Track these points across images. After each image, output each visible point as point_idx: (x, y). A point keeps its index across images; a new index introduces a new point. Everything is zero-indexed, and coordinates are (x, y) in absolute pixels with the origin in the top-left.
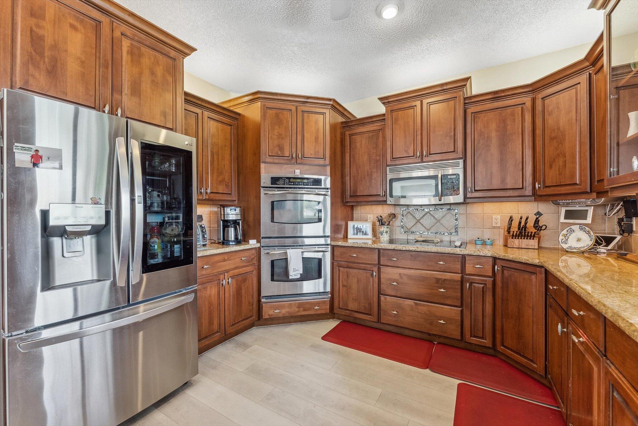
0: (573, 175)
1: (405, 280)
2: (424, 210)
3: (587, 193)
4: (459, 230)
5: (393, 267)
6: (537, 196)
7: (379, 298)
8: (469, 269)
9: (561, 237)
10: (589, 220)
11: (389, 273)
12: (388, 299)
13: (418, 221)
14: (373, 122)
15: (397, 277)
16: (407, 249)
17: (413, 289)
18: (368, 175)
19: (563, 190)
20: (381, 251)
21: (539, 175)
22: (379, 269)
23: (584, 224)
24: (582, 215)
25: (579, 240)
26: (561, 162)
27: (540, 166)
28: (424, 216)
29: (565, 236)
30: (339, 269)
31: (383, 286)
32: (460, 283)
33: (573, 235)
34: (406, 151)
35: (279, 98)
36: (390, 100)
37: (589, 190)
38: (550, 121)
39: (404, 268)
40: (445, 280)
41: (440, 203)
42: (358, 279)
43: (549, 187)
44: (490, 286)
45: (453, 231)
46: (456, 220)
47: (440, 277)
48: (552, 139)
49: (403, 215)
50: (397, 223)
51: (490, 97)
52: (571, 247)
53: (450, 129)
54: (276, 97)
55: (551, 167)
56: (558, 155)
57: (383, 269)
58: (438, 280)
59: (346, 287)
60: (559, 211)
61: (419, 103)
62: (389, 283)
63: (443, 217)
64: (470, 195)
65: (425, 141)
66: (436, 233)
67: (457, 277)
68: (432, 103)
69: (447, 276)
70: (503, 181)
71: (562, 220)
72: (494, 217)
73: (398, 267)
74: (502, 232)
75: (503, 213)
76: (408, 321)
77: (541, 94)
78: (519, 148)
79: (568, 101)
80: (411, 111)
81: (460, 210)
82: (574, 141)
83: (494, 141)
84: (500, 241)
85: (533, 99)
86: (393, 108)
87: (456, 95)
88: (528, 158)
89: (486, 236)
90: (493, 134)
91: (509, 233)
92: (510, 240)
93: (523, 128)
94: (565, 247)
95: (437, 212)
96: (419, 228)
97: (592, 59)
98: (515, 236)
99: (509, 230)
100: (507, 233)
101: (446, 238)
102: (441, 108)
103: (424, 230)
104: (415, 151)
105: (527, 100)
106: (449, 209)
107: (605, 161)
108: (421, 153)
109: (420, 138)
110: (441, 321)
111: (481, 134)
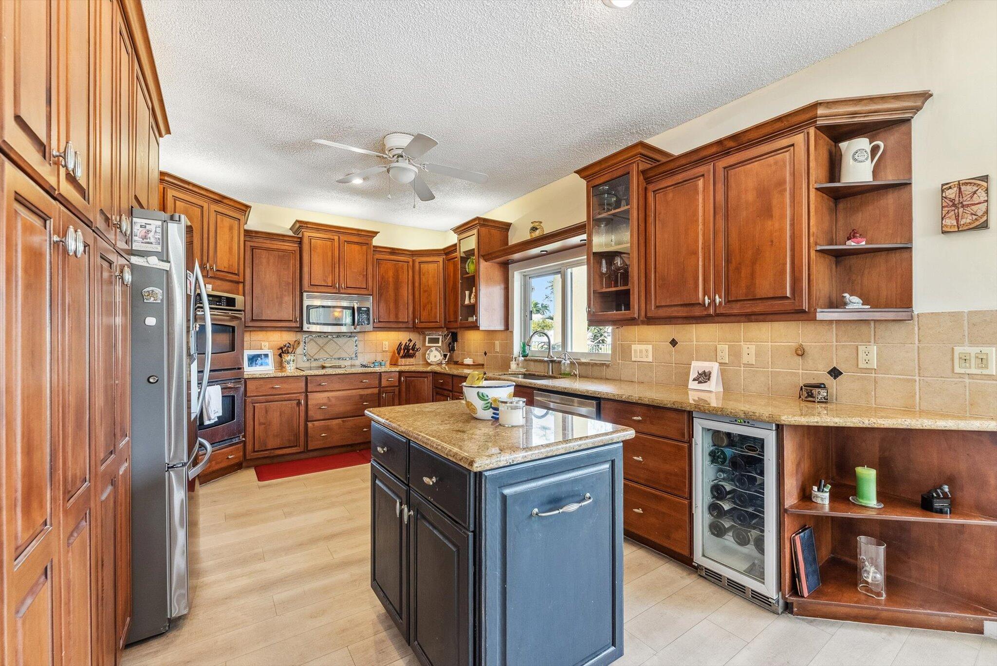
0: (436, 317)
1: (333, 400)
2: (327, 337)
3: (442, 327)
4: (358, 355)
5: (321, 391)
6: (414, 329)
7: (306, 426)
8: (384, 383)
9: (427, 356)
10: (440, 344)
11: (317, 398)
12: (316, 424)
13: (322, 348)
14: (284, 241)
15: (325, 401)
16: (337, 373)
17: (341, 408)
18: (277, 298)
19: (432, 325)
20: (309, 378)
21: (417, 313)
22: (307, 396)
23: (438, 347)
24: (436, 341)
25: (435, 357)
26: (429, 307)
27: (417, 307)
28: (327, 343)
29: (429, 354)
30: (254, 406)
31: (310, 413)
32: (377, 396)
33: (432, 353)
34: (325, 281)
35: (190, 187)
36: (309, 226)
37: (443, 326)
38: (424, 280)
39: (332, 391)
40: (367, 394)
41: (355, 331)
42: (280, 412)
43: (423, 322)
44: (397, 392)
45: (354, 356)
46: (356, 346)
47: (363, 393)
48: (425, 291)
49: (305, 342)
50: (299, 350)
51: (389, 251)
52: (432, 361)
53: (363, 269)
54: (186, 186)
55: (424, 310)
56: (428, 302)
57: (310, 396)
58: (361, 396)
59: (265, 424)
60: (426, 338)
61: (336, 238)
62: (317, 407)
63: (345, 344)
64: (376, 325)
65: (342, 275)
66: (339, 359)
67: (376, 391)
68: (348, 242)
69: (369, 391)
70: (397, 316)
71: (427, 344)
72: (384, 343)
73: (327, 391)
74: (389, 355)
75: (391, 339)
76: (336, 440)
77: (418, 260)
78: (405, 292)
79: (433, 270)
80: (329, 243)
81: (359, 337)
82: (437, 296)
83: (391, 287)
84: (389, 362)
85: (414, 261)
86: (311, 234)
87: (367, 242)
88: (411, 301)
89: (379, 359)
90: (391, 280)
91: (399, 355)
92: (400, 360)
93: (408, 278)
94: (429, 361)
95: (340, 339)
96: (322, 355)
97: (446, 251)
98: (403, 357)
99: (399, 353)
100: (397, 355)
101: (348, 363)
102: (356, 248)
103: (327, 356)
104: (333, 281)
105: (410, 260)
106: (350, 337)
107: (456, 313)
108: (339, 284)
109: (338, 271)
110: (365, 430)
111: (383, 277)
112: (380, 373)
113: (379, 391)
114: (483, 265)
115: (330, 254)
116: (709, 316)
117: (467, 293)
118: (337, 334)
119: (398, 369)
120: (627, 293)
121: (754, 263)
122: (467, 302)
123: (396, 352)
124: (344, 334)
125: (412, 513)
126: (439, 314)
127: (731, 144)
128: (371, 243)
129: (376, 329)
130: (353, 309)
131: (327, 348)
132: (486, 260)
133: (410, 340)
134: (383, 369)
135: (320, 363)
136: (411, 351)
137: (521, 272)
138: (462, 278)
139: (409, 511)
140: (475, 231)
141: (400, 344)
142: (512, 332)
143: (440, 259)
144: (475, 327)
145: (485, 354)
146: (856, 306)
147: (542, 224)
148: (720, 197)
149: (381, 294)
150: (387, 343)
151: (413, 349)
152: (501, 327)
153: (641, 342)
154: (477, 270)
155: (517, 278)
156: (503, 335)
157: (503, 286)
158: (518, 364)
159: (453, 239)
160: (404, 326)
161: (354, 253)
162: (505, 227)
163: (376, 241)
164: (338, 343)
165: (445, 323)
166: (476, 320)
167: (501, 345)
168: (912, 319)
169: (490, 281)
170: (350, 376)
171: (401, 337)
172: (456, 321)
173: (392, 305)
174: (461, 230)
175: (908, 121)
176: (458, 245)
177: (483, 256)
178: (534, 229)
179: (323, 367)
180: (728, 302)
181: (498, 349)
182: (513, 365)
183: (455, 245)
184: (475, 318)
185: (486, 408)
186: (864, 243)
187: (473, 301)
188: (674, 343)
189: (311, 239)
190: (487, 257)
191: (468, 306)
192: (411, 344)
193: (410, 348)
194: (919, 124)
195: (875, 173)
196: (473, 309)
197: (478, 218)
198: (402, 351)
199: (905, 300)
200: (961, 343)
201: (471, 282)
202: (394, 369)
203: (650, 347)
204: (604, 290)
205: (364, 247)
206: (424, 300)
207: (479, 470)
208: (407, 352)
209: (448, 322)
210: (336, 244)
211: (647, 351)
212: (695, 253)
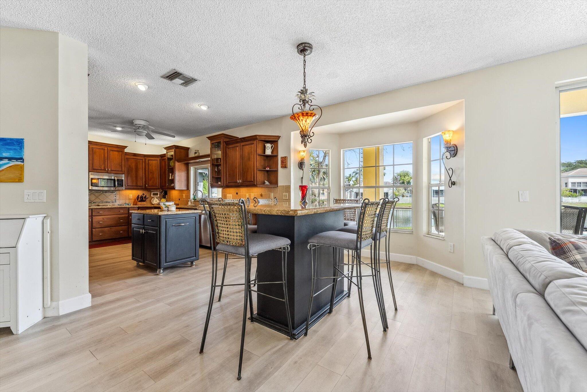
0: (156, 184)
1: (105, 219)
2: (100, 192)
3: (159, 189)
4: (117, 200)
5: (99, 216)
6: (145, 189)
7: (92, 230)
9: (152, 201)
10: (158, 196)
11: (97, 218)
12: (96, 230)
13: (97, 197)
15: (101, 219)
16: (106, 208)
17: (109, 223)
19: (154, 187)
20: (93, 210)
21: (147, 182)
22: (92, 218)
23: (158, 197)
24: (157, 194)
25: (156, 201)
26: (153, 180)
27: (147, 179)
28: (100, 195)
29: (153, 200)
32: (127, 217)
33: (155, 200)
34: (100, 167)
38: (150, 167)
39: (105, 215)
40: (122, 217)
41: (115, 189)
43: (150, 186)
45: (114, 201)
46: (115, 196)
47: (120, 216)
48: (151, 173)
52: (154, 203)
53: (120, 162)
55: (150, 181)
56: (152, 177)
57: (94, 217)
58: (119, 218)
60: (151, 193)
61: (106, 148)
62: (97, 222)
63: (110, 195)
64: (126, 187)
65: (109, 165)
66: (106, 202)
67: (127, 215)
68: (112, 150)
69: (123, 216)
70: (137, 183)
71: (152, 196)
72: (130, 195)
73: (102, 215)
74: (133, 201)
75: (133, 194)
76: (107, 237)
77: (147, 159)
78: (141, 173)
79: (155, 164)
80: (102, 151)
81: (117, 192)
82: (157, 175)
83: (134, 170)
84: (132, 204)
85: (145, 159)
86: (93, 147)
87: (122, 150)
88: (144, 177)
89: (127, 202)
90: (134, 167)
91: (138, 200)
92: (138, 202)
93: (142, 167)
94: (153, 203)
95: (107, 193)
96: (97, 200)
97: (162, 156)
98: (140, 201)
99: (138, 199)
100: (137, 200)
101: (111, 204)
102: (116, 153)
103: (100, 201)
104: (104, 168)
105: (144, 159)
106: (112, 192)
107: (165, 182)
108: (107, 169)
109: (107, 163)
110: (121, 232)
111: (130, 166)
112: (129, 208)
113: (128, 215)
114: (177, 164)
115: (103, 156)
116: (239, 185)
117: (170, 174)
118: (105, 191)
119: (137, 206)
120: (220, 178)
121: (247, 172)
122: (170, 178)
123: (136, 199)
124: (109, 191)
125: (145, 231)
126: (158, 182)
127: (243, 140)
128: (124, 151)
129: (126, 189)
130: (114, 180)
131: (99, 197)
132: (178, 162)
133: (143, 194)
134: (130, 206)
135: (97, 204)
136: (144, 199)
137: (194, 167)
138: (168, 168)
139: (144, 231)
140: (173, 150)
141: (138, 196)
142: (190, 190)
143: (158, 159)
144: (173, 188)
145: (179, 199)
146: (267, 184)
147: (199, 151)
148: (241, 153)
149: (128, 173)
150: (131, 195)
151: (145, 198)
152: (184, 188)
153: (229, 193)
154: (174, 166)
155: (192, 169)
156: (186, 192)
157: (186, 172)
158: (191, 203)
159: (164, 152)
160: (141, 187)
161: (115, 155)
162: (187, 149)
163: (126, 150)
164: (106, 195)
165: (161, 187)
166: (174, 185)
167: (186, 196)
168: (278, 187)
169: (180, 170)
170: (113, 209)
171: (139, 193)
172: (165, 186)
173: (134, 179)
174: (168, 148)
175: (277, 141)
176: (166, 154)
177: (177, 160)
178: (196, 153)
179: (99, 206)
180: (243, 182)
181: (184, 197)
182: (189, 204)
183: (165, 154)
184: (173, 185)
185: (165, 207)
186: (269, 169)
187: (173, 178)
188: (237, 193)
189: (93, 149)
190: (179, 161)
191: (171, 180)
192: (144, 196)
193: (144, 197)
194: (280, 142)
195: (272, 152)
196: (173, 181)
197: (174, 145)
198: (139, 199)
199: (276, 183)
200: (284, 192)
201: (172, 170)
202: (135, 206)
203: (232, 195)
204: (217, 177)
205: (120, 153)
206: (150, 176)
207: (160, 214)
208: (142, 199)
209: (162, 186)
210: (106, 151)
211: (230, 196)
212: (236, 168)
